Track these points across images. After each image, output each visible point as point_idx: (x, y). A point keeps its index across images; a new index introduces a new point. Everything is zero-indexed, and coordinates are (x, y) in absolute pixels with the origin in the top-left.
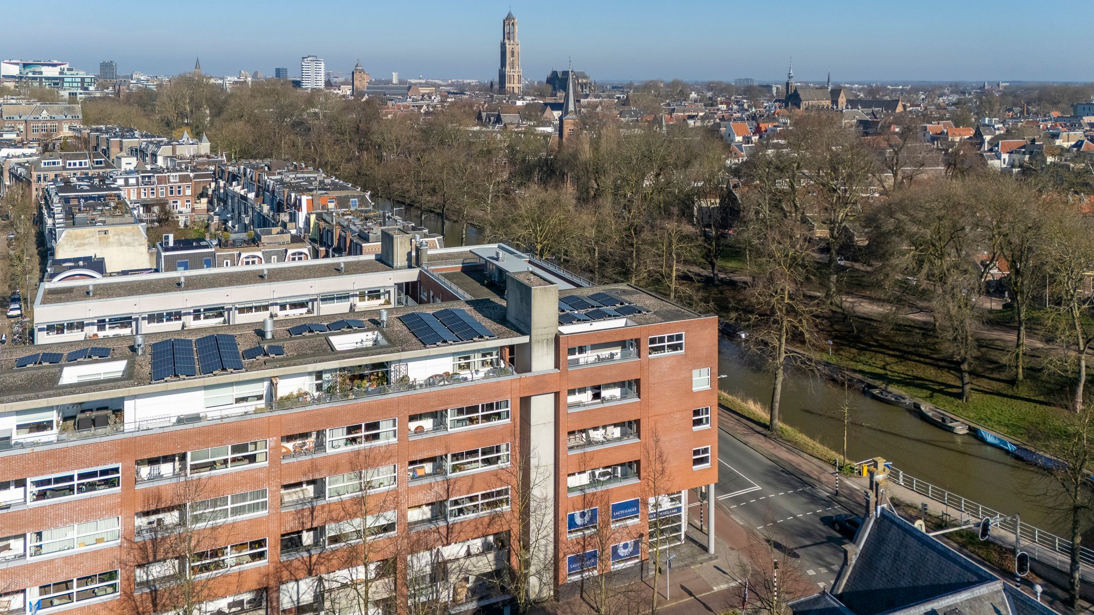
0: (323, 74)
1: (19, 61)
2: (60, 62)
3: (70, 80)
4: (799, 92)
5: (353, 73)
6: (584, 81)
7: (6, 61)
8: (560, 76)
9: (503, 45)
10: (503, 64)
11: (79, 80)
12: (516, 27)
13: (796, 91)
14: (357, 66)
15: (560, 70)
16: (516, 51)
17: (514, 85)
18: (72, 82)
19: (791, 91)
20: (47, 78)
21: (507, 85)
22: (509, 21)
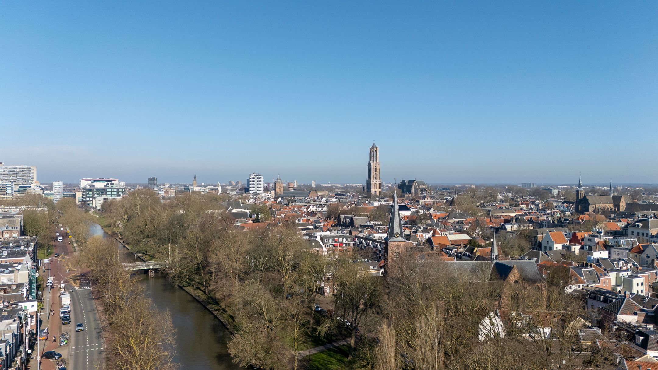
0: (262, 184)
1: (92, 179)
2: (114, 179)
3: (110, 190)
4: (588, 197)
5: (275, 183)
6: (423, 187)
7: (84, 179)
8: (407, 183)
9: (369, 165)
10: (369, 176)
11: (116, 190)
12: (378, 153)
13: (585, 197)
14: (278, 179)
15: (407, 180)
16: (377, 168)
17: (376, 190)
18: (112, 191)
19: (581, 196)
20: (98, 189)
21: (372, 190)
22: (373, 149)
